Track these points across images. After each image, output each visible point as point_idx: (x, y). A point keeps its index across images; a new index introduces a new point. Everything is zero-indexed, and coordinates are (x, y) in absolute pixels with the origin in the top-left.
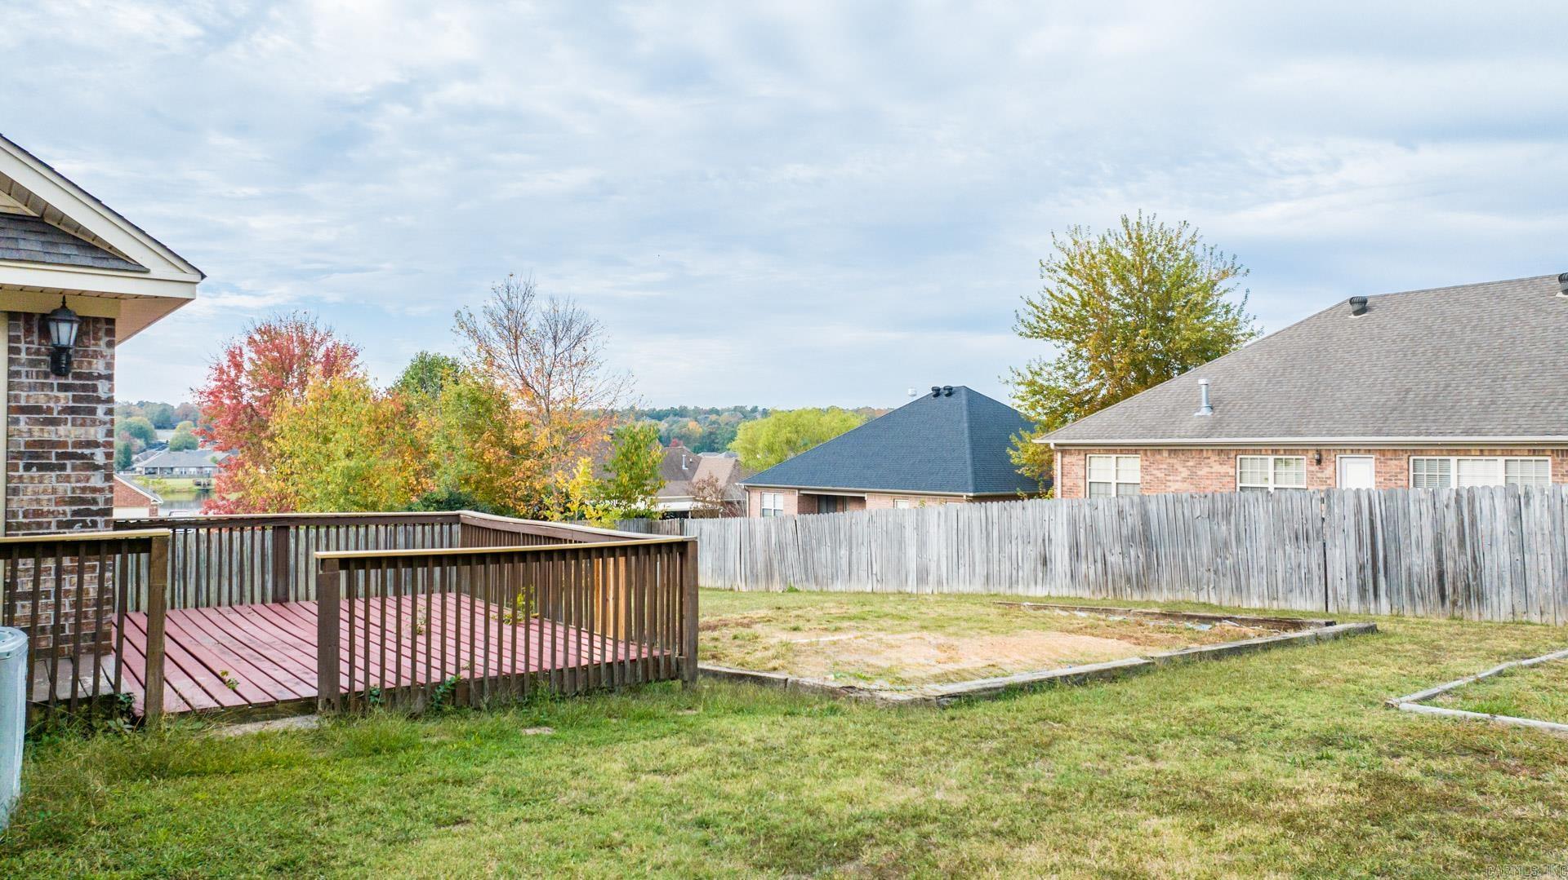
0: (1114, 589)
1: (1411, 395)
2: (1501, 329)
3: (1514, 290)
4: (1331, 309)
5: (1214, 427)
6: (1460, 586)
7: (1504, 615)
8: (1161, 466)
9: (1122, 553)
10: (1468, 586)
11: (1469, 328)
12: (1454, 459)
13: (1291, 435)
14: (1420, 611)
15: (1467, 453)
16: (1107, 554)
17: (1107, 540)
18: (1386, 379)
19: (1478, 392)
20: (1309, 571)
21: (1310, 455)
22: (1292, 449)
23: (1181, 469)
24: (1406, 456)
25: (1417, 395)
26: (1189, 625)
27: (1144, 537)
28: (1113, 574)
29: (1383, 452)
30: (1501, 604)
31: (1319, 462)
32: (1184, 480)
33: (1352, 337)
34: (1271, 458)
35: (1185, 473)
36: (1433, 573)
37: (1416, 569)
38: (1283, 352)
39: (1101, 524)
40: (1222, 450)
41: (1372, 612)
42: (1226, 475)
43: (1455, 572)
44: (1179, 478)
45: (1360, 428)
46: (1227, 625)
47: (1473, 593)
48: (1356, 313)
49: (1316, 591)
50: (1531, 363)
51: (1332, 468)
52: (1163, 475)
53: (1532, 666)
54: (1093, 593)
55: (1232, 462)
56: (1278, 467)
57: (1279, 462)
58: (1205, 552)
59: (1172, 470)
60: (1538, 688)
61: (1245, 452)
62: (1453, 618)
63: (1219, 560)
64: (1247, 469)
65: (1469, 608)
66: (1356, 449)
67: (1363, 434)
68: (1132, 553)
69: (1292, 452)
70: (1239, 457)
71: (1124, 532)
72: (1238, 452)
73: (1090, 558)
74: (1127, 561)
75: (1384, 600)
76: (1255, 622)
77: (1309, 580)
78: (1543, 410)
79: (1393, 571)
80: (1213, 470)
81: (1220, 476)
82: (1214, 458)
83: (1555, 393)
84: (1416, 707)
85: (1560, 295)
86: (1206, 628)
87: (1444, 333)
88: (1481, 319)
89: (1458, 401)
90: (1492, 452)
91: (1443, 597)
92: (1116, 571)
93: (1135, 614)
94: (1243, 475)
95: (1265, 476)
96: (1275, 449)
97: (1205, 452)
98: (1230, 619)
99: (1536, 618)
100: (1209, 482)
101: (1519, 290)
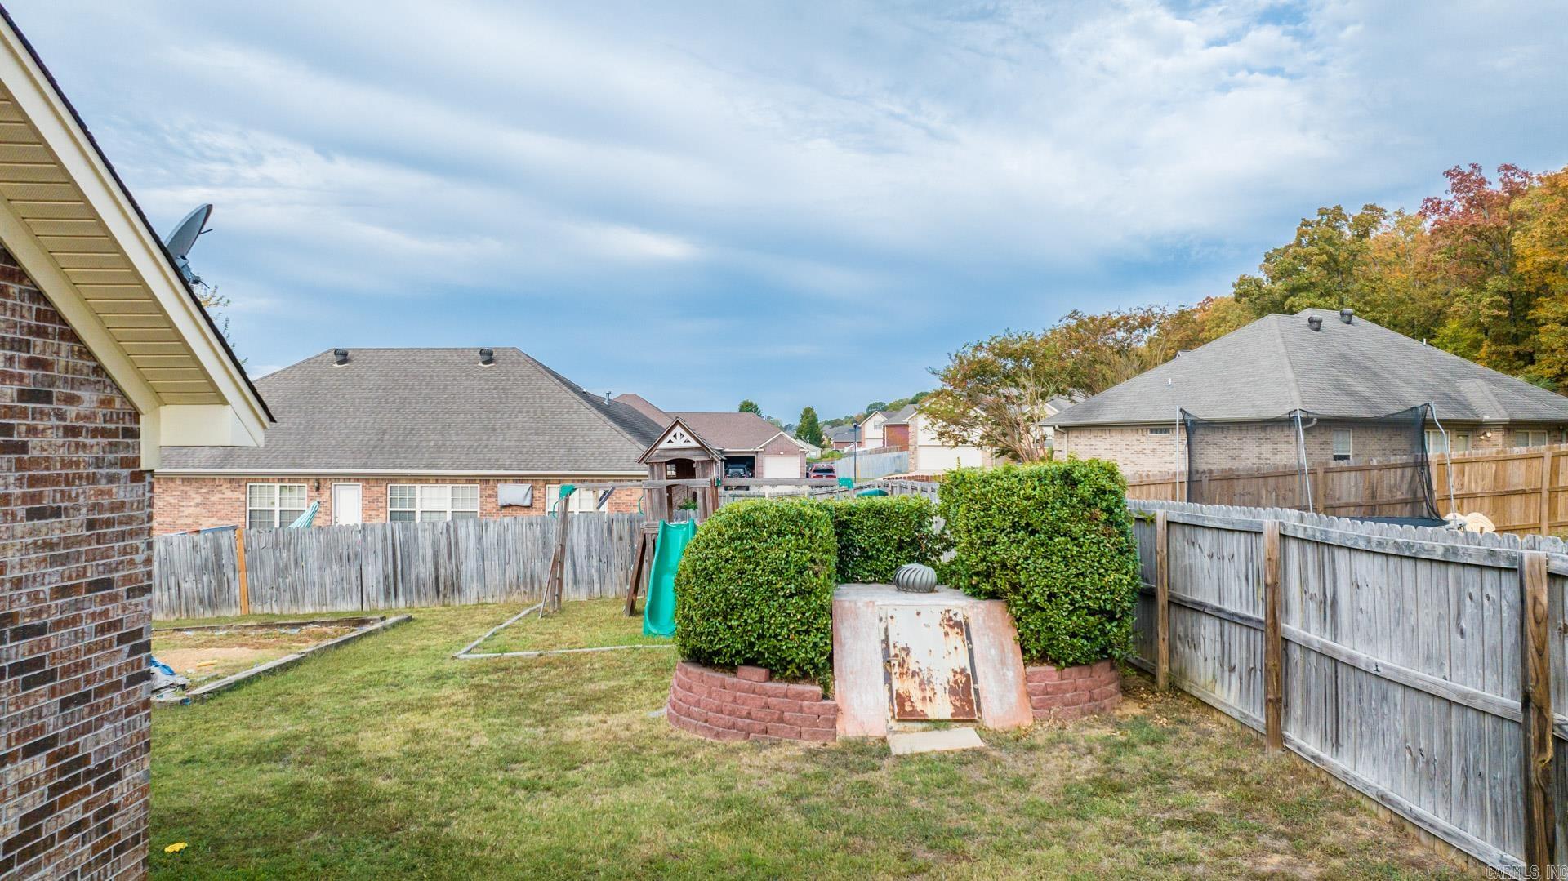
0: (187, 611)
1: (387, 436)
2: (446, 387)
3: (452, 356)
4: (318, 356)
5: (225, 459)
6: (449, 584)
7: (473, 600)
8: (174, 493)
9: (196, 580)
10: (453, 584)
11: (424, 384)
12: (418, 486)
13: (296, 467)
14: (424, 603)
15: (427, 481)
16: (181, 581)
17: (181, 571)
18: (367, 422)
19: (433, 436)
20: (349, 583)
21: (311, 483)
22: (295, 478)
23: (194, 496)
24: (385, 484)
25: (391, 436)
26: (282, 631)
27: (216, 566)
28: (186, 598)
29: (367, 480)
30: (472, 592)
31: (318, 489)
32: (197, 505)
33: (338, 384)
34: (277, 486)
35: (198, 499)
36: (432, 578)
37: (422, 576)
38: (280, 392)
39: (176, 557)
40: (233, 479)
41: (393, 607)
42: (238, 500)
43: (445, 576)
44: (192, 504)
45: (351, 462)
46: (312, 627)
47: (456, 588)
48: (340, 363)
49: (354, 597)
50: (466, 415)
51: (328, 493)
52: (176, 501)
53: (506, 628)
54: (167, 615)
55: (243, 489)
56: (283, 493)
57: (284, 489)
58: (269, 572)
59: (185, 496)
60: (513, 638)
61: (254, 480)
62: (444, 605)
63: (281, 580)
64: (256, 495)
65: (453, 599)
66: (347, 479)
67: (353, 467)
68: (205, 579)
69: (295, 481)
70: (248, 485)
71: (198, 562)
72: (248, 480)
73: (164, 586)
74: (200, 586)
75: (401, 599)
76: (332, 623)
77: (350, 590)
78: (475, 450)
79: (407, 578)
80: (224, 496)
81: (231, 501)
82: (226, 485)
83: (480, 439)
84: (466, 656)
85: (480, 364)
86: (296, 631)
87: (407, 386)
88: (431, 377)
89: (420, 442)
90: (444, 481)
91: (438, 592)
92: (190, 595)
93: (236, 628)
94: (253, 500)
95: (271, 501)
96: (281, 479)
97: (217, 481)
98: (313, 623)
99: (490, 600)
100: (221, 507)
101: (455, 356)
